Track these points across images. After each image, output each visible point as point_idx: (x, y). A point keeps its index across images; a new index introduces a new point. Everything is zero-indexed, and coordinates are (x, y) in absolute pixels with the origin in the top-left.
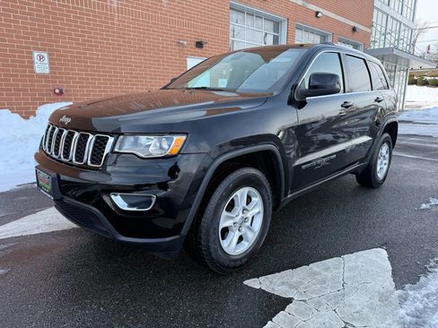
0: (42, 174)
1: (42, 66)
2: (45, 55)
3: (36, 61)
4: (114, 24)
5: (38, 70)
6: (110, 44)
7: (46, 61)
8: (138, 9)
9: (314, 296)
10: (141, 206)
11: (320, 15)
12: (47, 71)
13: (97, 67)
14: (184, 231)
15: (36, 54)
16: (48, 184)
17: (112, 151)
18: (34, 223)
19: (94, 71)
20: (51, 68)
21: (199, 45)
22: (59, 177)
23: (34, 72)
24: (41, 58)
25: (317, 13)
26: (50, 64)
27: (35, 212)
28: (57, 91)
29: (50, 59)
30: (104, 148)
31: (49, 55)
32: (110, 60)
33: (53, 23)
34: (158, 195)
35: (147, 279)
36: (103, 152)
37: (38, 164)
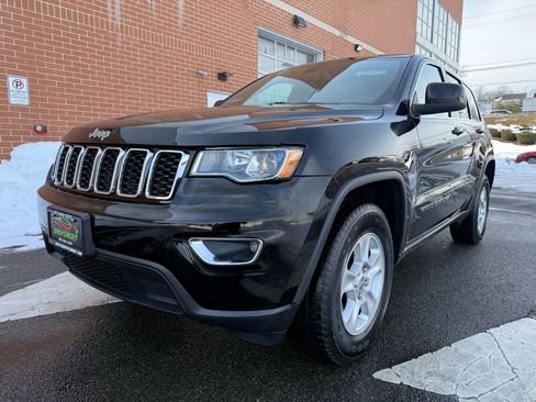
0: (60, 217)
1: (19, 94)
2: (25, 81)
3: (11, 88)
4: (117, 46)
5: (13, 101)
6: (111, 70)
7: (25, 89)
8: (148, 28)
9: (483, 390)
10: (236, 258)
11: (359, 49)
12: (26, 102)
13: (94, 99)
14: (298, 298)
15: (11, 79)
16: (72, 231)
17: (187, 175)
18: (24, 302)
19: (90, 104)
20: (31, 98)
21: (222, 76)
22: (92, 220)
23: (7, 102)
24: (19, 84)
25: (357, 46)
26: (30, 93)
27: (23, 287)
28: (39, 128)
29: (30, 87)
30: (175, 170)
31: (30, 81)
32: (111, 91)
33: (36, 40)
34: (266, 240)
35: (228, 377)
36: (173, 177)
37: (49, 204)
